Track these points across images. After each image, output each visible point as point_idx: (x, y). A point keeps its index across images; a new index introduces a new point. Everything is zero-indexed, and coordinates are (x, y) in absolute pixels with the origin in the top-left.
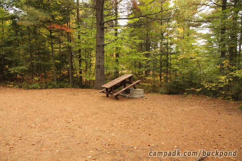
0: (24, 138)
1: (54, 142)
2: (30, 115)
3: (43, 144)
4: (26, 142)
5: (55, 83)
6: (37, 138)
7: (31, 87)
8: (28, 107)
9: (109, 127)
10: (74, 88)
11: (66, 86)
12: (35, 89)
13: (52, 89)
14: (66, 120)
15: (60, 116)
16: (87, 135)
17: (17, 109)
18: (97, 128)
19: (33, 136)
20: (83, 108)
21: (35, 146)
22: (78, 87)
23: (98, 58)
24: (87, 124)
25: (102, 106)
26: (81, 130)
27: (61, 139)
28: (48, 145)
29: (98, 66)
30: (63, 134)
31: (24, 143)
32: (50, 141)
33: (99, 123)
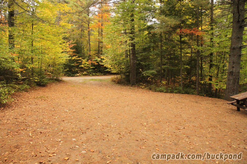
0: (133, 133)
1: (155, 143)
2: (146, 114)
3: (145, 142)
4: (133, 136)
5: (181, 88)
6: (143, 136)
7: (158, 89)
8: (148, 107)
9: (224, 147)
10: (200, 95)
11: (191, 92)
12: (161, 92)
13: (177, 94)
14: (177, 126)
15: (173, 121)
16: (191, 148)
17: (138, 107)
18: (208, 143)
19: (140, 133)
20: (201, 118)
21: (137, 142)
22: (205, 95)
23: (232, 64)
24: (198, 136)
25: (226, 121)
26: (187, 140)
27: (163, 143)
28: (148, 144)
29: (230, 72)
30: (167, 139)
31: (131, 136)
32: (152, 142)
33: (213, 139)
